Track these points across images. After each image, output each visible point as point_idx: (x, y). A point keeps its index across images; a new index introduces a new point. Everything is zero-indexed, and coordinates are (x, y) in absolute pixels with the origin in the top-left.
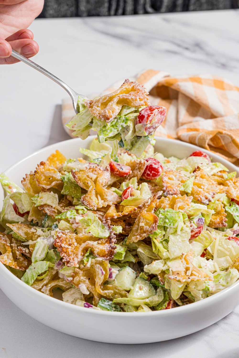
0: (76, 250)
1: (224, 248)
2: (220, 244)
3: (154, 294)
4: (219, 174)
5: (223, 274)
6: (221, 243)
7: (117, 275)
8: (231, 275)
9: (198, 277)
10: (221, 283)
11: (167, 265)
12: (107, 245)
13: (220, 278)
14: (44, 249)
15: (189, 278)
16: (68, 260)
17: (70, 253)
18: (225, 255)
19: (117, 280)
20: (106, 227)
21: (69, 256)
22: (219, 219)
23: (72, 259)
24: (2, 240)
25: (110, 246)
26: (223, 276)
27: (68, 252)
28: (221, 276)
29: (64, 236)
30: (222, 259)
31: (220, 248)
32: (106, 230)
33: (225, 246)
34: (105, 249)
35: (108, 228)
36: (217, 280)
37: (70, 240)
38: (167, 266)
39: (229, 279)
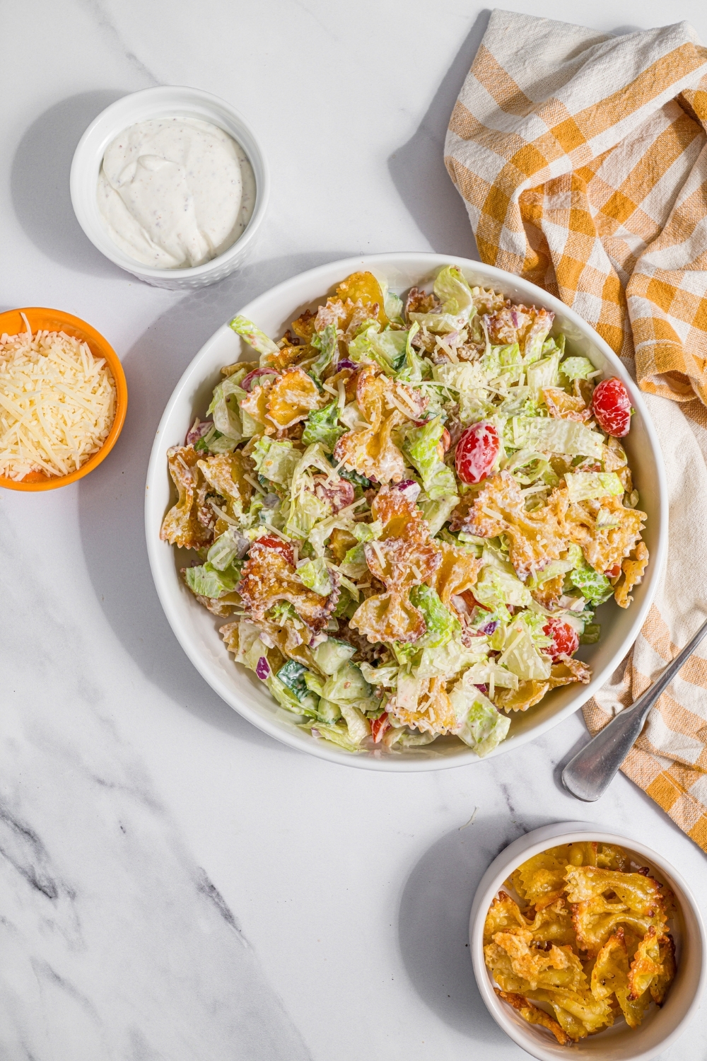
0: (266, 597)
1: (521, 655)
2: (520, 646)
3: (368, 695)
4: (597, 505)
5: (488, 712)
6: (523, 646)
7: (323, 644)
8: (492, 731)
9: (431, 725)
10: (474, 729)
11: (396, 680)
12: (319, 607)
13: (479, 718)
14: (227, 555)
15: (414, 724)
16: (250, 604)
17: (257, 595)
18: (516, 671)
19: (319, 652)
20: (329, 578)
21: (254, 599)
22: (546, 595)
23: (255, 606)
24: (184, 479)
25: (323, 613)
26: (485, 715)
27: (254, 593)
28: (482, 714)
29: (259, 560)
30: (508, 674)
31: (516, 652)
32: (328, 584)
33: (525, 656)
34: (313, 614)
35: (332, 582)
36: (474, 714)
37: (267, 572)
38: (394, 684)
39: (485, 736)
